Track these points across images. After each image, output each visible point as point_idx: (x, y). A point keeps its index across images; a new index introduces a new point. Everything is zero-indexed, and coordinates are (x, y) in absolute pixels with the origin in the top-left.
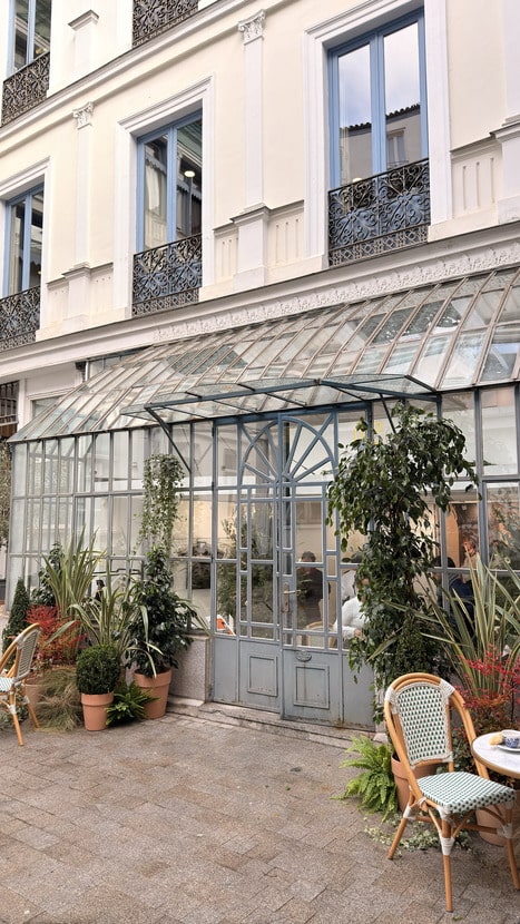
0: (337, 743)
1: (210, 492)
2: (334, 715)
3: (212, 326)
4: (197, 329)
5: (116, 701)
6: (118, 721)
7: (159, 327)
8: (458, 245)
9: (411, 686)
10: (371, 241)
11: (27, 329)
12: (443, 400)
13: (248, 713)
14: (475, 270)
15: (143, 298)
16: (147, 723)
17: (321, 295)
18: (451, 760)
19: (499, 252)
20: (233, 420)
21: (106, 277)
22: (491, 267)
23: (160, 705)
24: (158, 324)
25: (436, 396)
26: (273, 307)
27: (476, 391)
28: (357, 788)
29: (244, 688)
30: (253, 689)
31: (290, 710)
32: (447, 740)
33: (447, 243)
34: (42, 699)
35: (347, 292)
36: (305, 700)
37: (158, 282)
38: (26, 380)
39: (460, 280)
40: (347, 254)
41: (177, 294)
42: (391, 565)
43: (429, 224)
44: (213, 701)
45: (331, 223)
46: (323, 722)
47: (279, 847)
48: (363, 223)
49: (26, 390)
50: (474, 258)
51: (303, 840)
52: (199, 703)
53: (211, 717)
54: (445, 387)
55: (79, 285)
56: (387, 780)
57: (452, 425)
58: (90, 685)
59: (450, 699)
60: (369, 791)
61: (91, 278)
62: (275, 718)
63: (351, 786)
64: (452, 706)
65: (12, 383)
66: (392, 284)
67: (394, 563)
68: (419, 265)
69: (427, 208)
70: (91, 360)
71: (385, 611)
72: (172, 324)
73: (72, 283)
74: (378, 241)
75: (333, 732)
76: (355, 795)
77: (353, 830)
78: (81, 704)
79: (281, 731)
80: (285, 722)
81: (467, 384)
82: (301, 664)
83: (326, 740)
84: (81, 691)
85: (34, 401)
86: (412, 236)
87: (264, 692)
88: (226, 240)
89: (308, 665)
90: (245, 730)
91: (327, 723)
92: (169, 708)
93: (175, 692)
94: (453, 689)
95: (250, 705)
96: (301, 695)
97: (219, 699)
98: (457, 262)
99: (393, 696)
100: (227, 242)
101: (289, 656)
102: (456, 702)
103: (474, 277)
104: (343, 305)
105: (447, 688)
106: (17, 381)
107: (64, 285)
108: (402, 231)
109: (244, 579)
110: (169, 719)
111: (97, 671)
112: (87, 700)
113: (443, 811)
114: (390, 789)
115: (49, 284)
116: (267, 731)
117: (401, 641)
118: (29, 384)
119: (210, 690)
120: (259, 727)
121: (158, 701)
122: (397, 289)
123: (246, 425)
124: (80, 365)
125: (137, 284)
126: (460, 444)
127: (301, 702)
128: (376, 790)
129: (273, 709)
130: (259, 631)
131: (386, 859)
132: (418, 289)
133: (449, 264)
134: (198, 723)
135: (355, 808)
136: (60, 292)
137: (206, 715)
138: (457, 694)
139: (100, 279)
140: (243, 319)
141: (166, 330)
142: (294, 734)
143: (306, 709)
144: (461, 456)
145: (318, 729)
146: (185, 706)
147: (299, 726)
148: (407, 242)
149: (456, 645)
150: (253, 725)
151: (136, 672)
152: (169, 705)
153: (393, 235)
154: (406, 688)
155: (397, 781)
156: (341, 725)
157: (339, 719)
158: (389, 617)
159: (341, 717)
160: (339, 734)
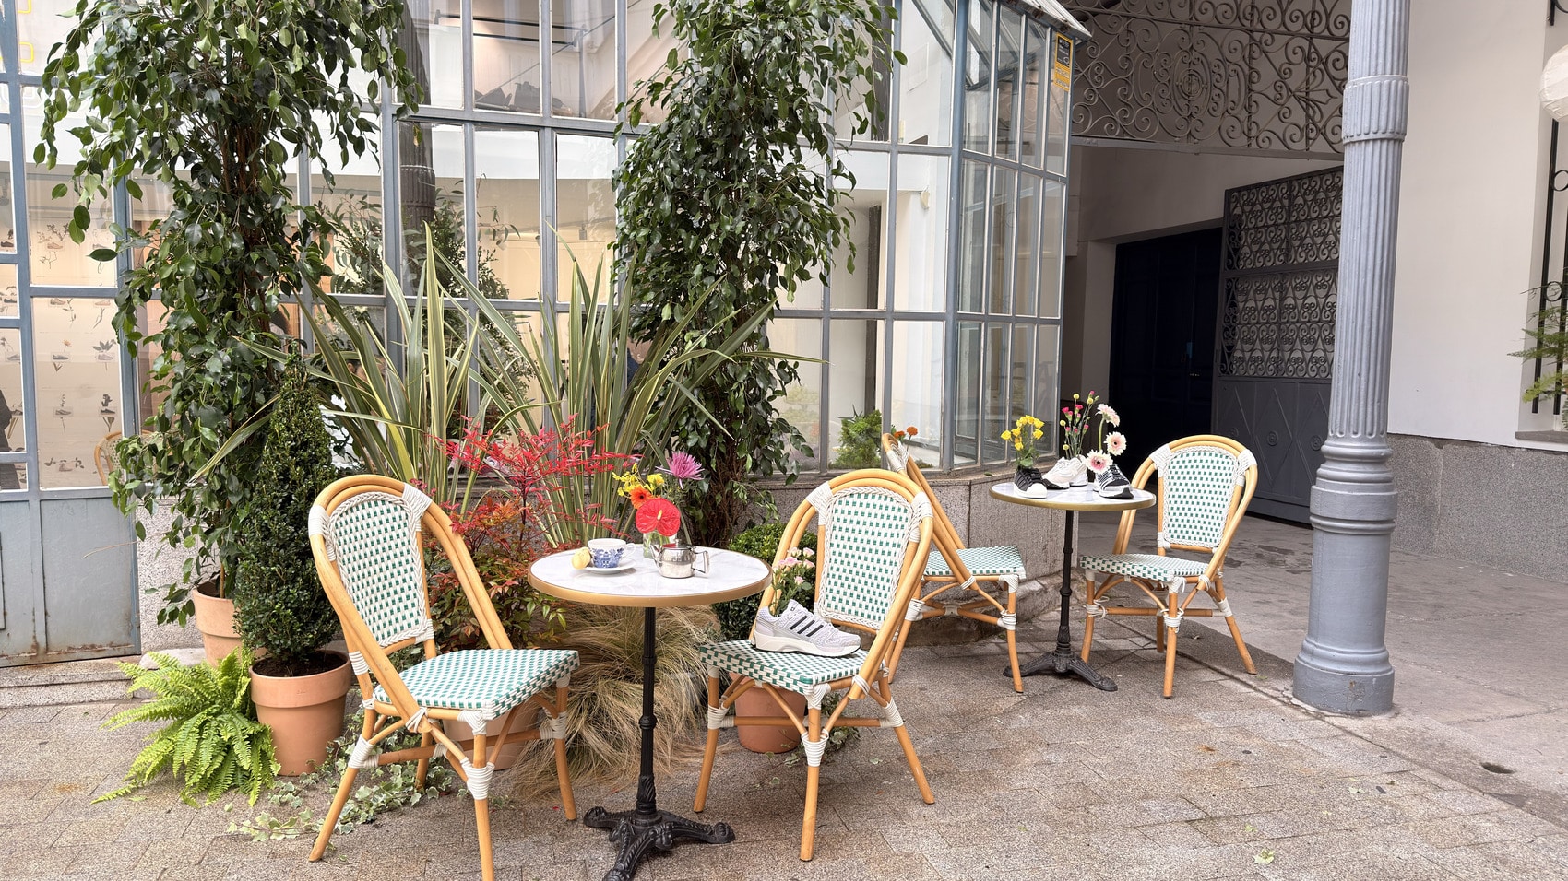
0: (39, 695)
2: (18, 640)
18: (430, 635)
32: (421, 598)
56: (243, 723)
59: (423, 521)
75: (24, 676)
83: (9, 699)
94: (429, 501)
99: (326, 524)
105: (416, 499)
114: (253, 740)
128: (224, 747)
138: (437, 508)
154: (345, 506)
155: (266, 719)
156: (39, 658)
157: (36, 646)
158: (248, 377)
159: (41, 640)
160: (44, 675)
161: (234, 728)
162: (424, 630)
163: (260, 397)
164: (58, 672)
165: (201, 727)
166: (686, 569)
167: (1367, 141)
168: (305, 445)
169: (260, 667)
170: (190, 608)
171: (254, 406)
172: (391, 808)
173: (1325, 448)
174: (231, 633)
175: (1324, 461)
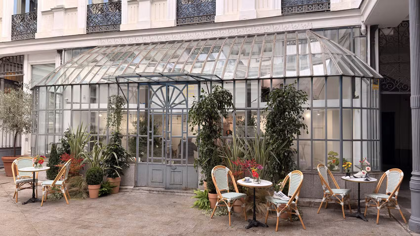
0: (185, 194)
1: (137, 110)
2: (184, 186)
3: (127, 41)
4: (119, 42)
5: (102, 187)
6: (103, 194)
7: (101, 39)
8: (225, 25)
9: (218, 169)
10: (193, 17)
11: (29, 31)
12: (224, 83)
13: (153, 189)
14: (230, 35)
15: (92, 25)
16: (113, 195)
17: (174, 35)
18: (228, 189)
19: (239, 30)
20: (147, 84)
21: (74, 13)
22: (236, 35)
23: (117, 188)
24: (101, 37)
25: (222, 81)
26: (154, 37)
27: (234, 80)
28: (197, 204)
29: (150, 181)
30: (153, 181)
31: (168, 186)
32: (227, 184)
33: (221, 24)
34: (70, 189)
35: (184, 36)
36: (174, 181)
37: (99, 19)
38: (28, 55)
39: (226, 38)
40: (184, 21)
41: (109, 25)
42: (210, 135)
43: (215, 15)
44: (137, 186)
45: (177, 7)
46: (180, 189)
47: (179, 219)
48: (190, 9)
49: (28, 60)
50: (230, 31)
51: (185, 217)
52: (132, 187)
53: (138, 191)
54: (225, 78)
55: (59, 15)
56: (207, 200)
57: (229, 92)
58: (93, 182)
59: (228, 173)
60: (202, 203)
61: (66, 13)
62: (163, 189)
63: (195, 203)
64: (229, 175)
65: (20, 56)
66: (201, 35)
67: (211, 134)
68: (211, 30)
69: (215, 8)
70: (65, 50)
71: (208, 149)
72: (107, 38)
73: (56, 14)
74: (196, 18)
75: (184, 191)
76: (197, 206)
77: (199, 214)
78: (88, 189)
79: (165, 193)
80: (166, 190)
81: (231, 78)
82: (173, 170)
83: (182, 194)
84: (88, 184)
85: (32, 65)
86: (208, 18)
87: (158, 181)
88: (133, 6)
89: (175, 170)
90: (152, 194)
91: (181, 189)
92: (120, 190)
93: (122, 184)
94: (229, 170)
95: (152, 186)
96: (172, 181)
97: (139, 185)
98: (224, 31)
99: (214, 172)
100: (133, 7)
101: (169, 169)
102: (230, 174)
103: (230, 37)
104: (182, 41)
105: (227, 169)
106: (23, 55)
107: (51, 14)
108: (205, 16)
109: (150, 143)
110: (121, 193)
111: (96, 176)
112: (90, 187)
113: (229, 200)
114: (208, 202)
115: (43, 12)
116: (160, 194)
117: (212, 158)
118: (30, 57)
119: (136, 182)
120: (157, 192)
121: (117, 187)
122: (203, 38)
123: (151, 86)
124: (60, 51)
125: (89, 17)
126: (231, 98)
127: (172, 183)
128: (204, 203)
129: (161, 186)
130: (155, 161)
131: (210, 219)
132: (211, 39)
133: (222, 31)
134: (133, 194)
135: (197, 209)
136: (48, 17)
137: (135, 191)
138: (230, 171)
139: (70, 14)
140: (141, 40)
141: (104, 40)
142: (170, 193)
143: (174, 185)
144: (231, 102)
145: (179, 191)
146: (126, 189)
147: (172, 191)
148: (207, 20)
149: (228, 158)
150: (155, 192)
151: (107, 177)
152: (120, 189)
153: (202, 16)
154: (217, 169)
155: (210, 200)
156: (186, 189)
157: (186, 187)
158: (209, 151)
159: (186, 186)
160: (186, 191)
161: (205, 200)
162: (227, 188)
163: (211, 154)
164: (188, 191)
165: (202, 200)
166: (257, 183)
167: (414, 108)
168: (216, 161)
169: (209, 192)
170: (203, 183)
171: (210, 155)
172: (223, 214)
173: (412, 173)
174: (207, 187)
175: (412, 176)
